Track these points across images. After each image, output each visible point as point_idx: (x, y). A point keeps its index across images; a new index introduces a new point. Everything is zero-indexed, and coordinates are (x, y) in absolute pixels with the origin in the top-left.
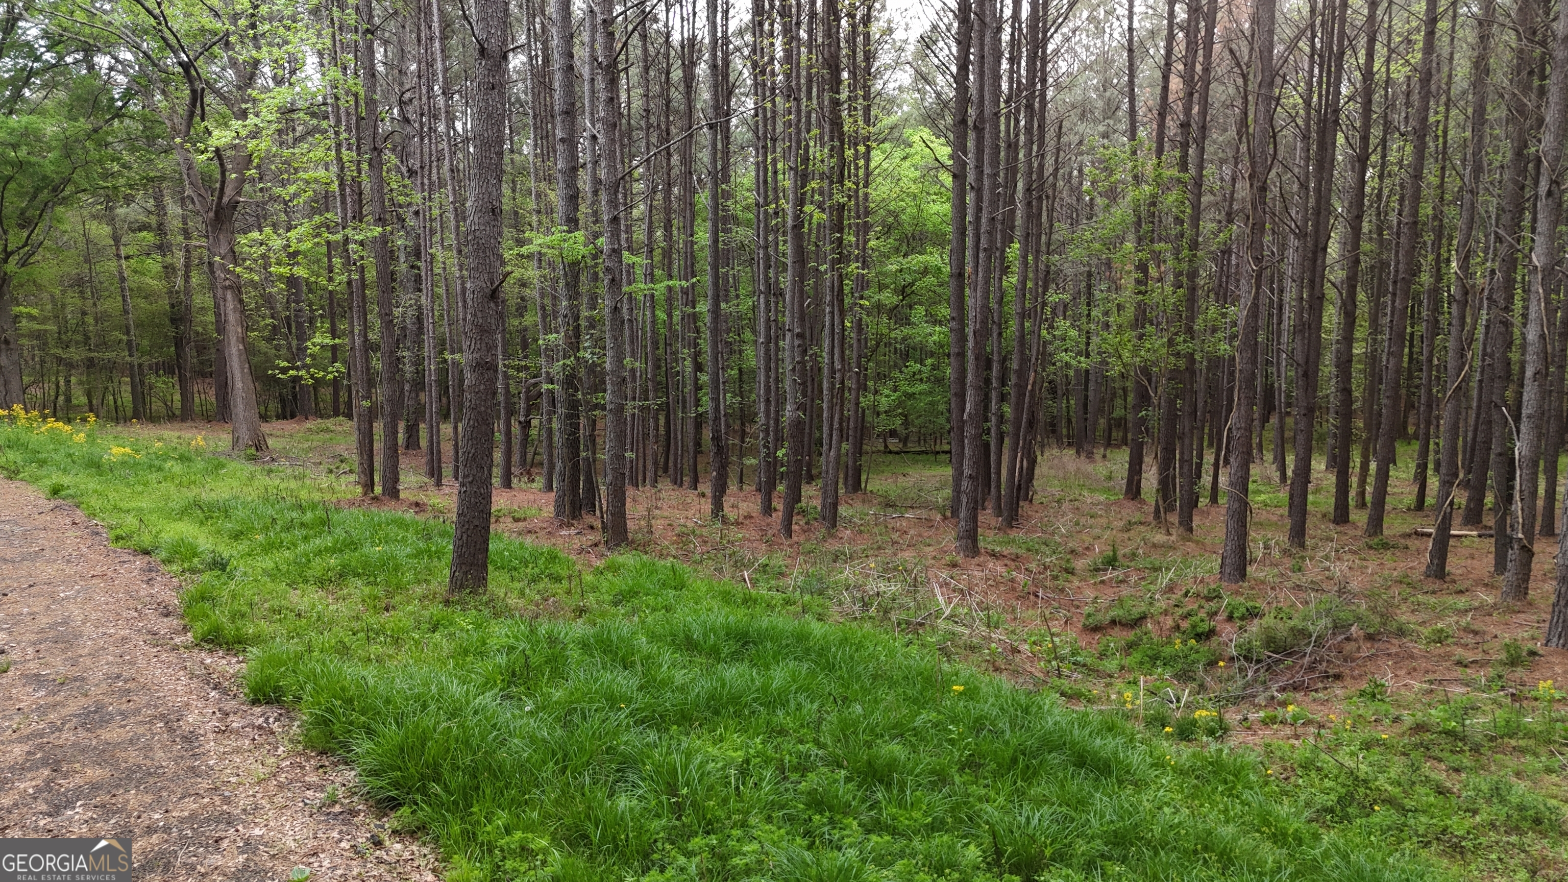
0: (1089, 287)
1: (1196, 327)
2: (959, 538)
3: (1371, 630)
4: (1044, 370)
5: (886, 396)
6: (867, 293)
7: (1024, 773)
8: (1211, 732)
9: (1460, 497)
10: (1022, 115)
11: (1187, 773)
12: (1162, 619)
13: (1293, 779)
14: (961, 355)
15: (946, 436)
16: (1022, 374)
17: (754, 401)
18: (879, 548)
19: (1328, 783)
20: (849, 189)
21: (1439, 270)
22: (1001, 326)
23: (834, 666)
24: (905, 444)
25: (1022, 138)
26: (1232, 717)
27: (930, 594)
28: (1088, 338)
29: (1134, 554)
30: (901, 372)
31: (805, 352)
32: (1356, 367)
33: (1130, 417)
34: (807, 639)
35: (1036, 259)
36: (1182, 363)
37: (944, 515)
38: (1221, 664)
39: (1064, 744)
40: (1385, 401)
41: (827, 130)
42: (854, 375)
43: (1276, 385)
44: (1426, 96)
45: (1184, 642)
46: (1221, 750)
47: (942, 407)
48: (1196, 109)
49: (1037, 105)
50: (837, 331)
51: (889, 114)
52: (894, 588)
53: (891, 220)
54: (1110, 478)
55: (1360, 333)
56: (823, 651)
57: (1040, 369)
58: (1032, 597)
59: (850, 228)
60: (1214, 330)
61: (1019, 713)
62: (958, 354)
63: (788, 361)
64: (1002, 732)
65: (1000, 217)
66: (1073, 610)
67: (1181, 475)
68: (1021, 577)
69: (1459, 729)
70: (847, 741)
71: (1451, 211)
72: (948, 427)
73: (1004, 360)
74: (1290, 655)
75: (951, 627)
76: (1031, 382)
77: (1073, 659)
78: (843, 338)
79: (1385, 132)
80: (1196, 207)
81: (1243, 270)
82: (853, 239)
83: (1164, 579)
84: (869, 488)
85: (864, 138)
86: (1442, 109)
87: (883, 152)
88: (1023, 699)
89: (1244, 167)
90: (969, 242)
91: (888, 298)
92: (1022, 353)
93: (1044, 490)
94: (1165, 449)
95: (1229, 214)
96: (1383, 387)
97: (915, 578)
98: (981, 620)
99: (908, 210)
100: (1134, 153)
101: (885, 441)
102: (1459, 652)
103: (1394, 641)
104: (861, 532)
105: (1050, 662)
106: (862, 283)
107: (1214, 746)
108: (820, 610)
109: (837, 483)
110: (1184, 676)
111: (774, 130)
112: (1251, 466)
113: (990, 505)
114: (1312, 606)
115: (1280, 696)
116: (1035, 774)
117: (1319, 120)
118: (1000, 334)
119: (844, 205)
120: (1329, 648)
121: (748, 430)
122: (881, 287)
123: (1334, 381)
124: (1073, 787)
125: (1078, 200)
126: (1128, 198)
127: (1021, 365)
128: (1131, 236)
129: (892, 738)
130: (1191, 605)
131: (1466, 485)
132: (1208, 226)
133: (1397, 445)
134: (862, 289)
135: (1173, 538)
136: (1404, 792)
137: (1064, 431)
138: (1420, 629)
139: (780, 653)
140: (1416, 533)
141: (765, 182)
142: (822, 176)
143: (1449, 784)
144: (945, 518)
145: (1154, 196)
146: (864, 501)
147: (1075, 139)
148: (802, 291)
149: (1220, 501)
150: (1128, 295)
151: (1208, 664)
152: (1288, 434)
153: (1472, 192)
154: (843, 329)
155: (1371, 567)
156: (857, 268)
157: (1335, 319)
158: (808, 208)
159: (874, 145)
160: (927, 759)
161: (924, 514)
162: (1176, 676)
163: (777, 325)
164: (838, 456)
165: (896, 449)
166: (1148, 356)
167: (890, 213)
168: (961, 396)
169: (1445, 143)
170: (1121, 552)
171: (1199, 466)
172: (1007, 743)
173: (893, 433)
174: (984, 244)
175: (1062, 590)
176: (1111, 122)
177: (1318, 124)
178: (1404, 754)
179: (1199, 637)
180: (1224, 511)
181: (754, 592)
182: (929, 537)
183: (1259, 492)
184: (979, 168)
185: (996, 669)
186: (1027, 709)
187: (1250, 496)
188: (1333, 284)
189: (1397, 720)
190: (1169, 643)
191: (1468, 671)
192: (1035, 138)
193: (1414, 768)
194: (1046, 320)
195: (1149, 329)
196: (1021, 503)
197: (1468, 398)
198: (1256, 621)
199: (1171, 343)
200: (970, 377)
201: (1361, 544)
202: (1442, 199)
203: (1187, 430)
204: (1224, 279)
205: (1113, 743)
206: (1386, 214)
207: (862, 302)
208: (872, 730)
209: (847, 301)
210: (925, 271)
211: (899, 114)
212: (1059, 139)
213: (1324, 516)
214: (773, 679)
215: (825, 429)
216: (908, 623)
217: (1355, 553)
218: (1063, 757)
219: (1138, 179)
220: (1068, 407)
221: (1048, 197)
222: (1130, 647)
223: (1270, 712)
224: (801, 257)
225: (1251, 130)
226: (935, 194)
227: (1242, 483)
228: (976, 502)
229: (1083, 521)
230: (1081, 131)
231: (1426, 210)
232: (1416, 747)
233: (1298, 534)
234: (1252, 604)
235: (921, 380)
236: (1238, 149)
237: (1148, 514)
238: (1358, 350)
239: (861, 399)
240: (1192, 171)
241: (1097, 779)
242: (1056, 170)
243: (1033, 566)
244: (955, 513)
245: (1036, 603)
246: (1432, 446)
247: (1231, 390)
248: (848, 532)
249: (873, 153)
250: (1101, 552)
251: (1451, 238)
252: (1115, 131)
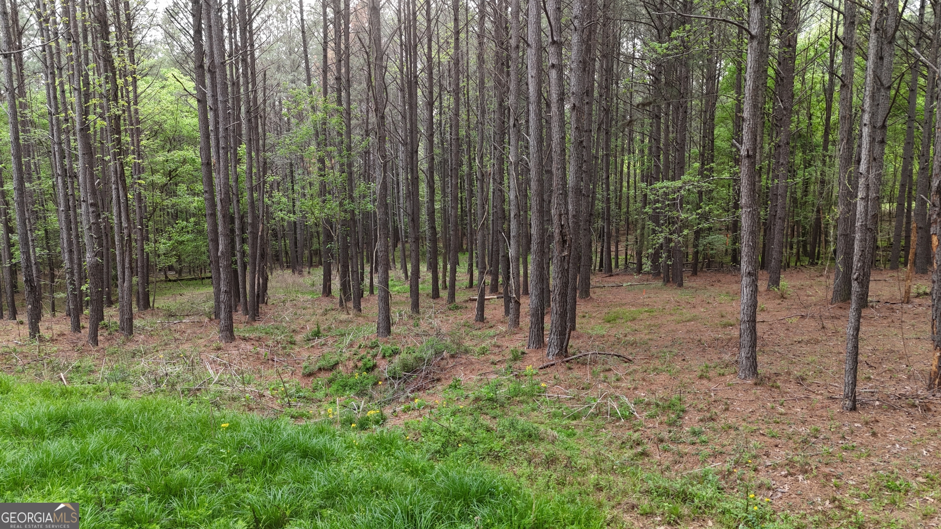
0: (292, 172)
1: (354, 195)
2: (221, 331)
3: (453, 353)
4: (268, 223)
5: (164, 244)
6: (142, 175)
7: (270, 468)
8: (377, 422)
9: (488, 279)
10: (240, 65)
11: (366, 448)
12: (347, 363)
13: (420, 439)
14: (213, 215)
15: (208, 267)
16: (254, 225)
17: (60, 252)
18: (166, 344)
19: (437, 438)
20: (123, 106)
21: (470, 164)
22: (239, 195)
23: (136, 427)
24: (180, 274)
25: (241, 80)
26: (388, 411)
27: (204, 369)
28: (294, 203)
29: (330, 328)
30: (173, 227)
31: (99, 215)
32: (437, 215)
33: (322, 248)
34: (115, 412)
35: (257, 154)
36: (348, 216)
37: (210, 318)
38: (380, 383)
39: (294, 446)
40: (451, 232)
41: (102, 65)
42: (138, 231)
43: (399, 226)
44: (458, 72)
45: (360, 374)
46: (383, 431)
47: (203, 249)
48: (343, 71)
49: (249, 60)
50: (122, 201)
51: (148, 57)
52: (179, 369)
53: (157, 127)
54: (313, 285)
55: (438, 197)
56: (127, 419)
57: (265, 222)
58: (270, 362)
59: (126, 132)
60: (364, 197)
61: (266, 433)
62: (211, 214)
63: (84, 223)
64: (256, 447)
65: (231, 128)
66: (296, 365)
67: (353, 280)
68: (263, 351)
69: (494, 396)
70: (149, 475)
71: (473, 133)
72: (209, 262)
73: (242, 218)
74: (415, 372)
75: (219, 388)
76: (260, 230)
77: (297, 395)
78: (127, 206)
79: (441, 90)
80: (348, 126)
81: (376, 163)
82: (129, 139)
83: (347, 340)
84: (156, 305)
85: (131, 72)
86: (465, 79)
87: (147, 82)
88: (268, 424)
89: (372, 104)
90: (212, 143)
91: (159, 179)
92: (253, 212)
93: (274, 296)
94: (343, 266)
95: (367, 131)
96: (450, 225)
97: (192, 362)
98: (238, 380)
99: (169, 121)
100: (311, 93)
101: (165, 274)
102: (493, 358)
103: (464, 357)
104: (152, 335)
105: (283, 399)
106: (139, 169)
107: (379, 430)
108: (124, 391)
109: (131, 305)
110: (361, 394)
111: (59, 61)
112: (389, 272)
113: (240, 308)
114: (425, 344)
115: (411, 396)
116: (277, 468)
117: (408, 81)
118: (238, 201)
119: (119, 116)
120: (434, 365)
121: (56, 273)
122: (154, 172)
123: (427, 223)
124: (301, 471)
125: (280, 119)
126: (310, 120)
127: (253, 220)
128: (314, 142)
129: (182, 466)
130: (362, 353)
131: (490, 273)
132: (356, 137)
133: (459, 255)
134: (139, 172)
135: (351, 316)
136: (472, 434)
137: (284, 259)
138: (474, 348)
139: (93, 425)
140: (470, 300)
141: (55, 98)
142: (101, 96)
143: (491, 426)
144: (211, 320)
145: (324, 119)
146: (152, 315)
147: (275, 83)
148: (92, 175)
149: (375, 293)
150: (315, 176)
151: (374, 385)
152: (407, 253)
153: (481, 123)
154: (127, 200)
155: (451, 319)
156: (135, 158)
157: (425, 190)
158: (91, 117)
159: (138, 77)
160: (207, 474)
161: (196, 319)
162: (358, 394)
163: (74, 198)
164: (131, 286)
165: (174, 278)
166: (329, 212)
167: (155, 123)
168: (216, 241)
169: (468, 97)
170: (322, 328)
171: (362, 273)
172: (259, 453)
173: (171, 268)
174: (222, 144)
175: (289, 355)
176: (296, 74)
177: (407, 83)
178: (471, 414)
179: (368, 370)
180: (377, 298)
181: (69, 387)
182: (201, 333)
183: (394, 286)
184: (214, 96)
185: (250, 409)
186: (270, 430)
187: (390, 289)
188: (423, 171)
189: (467, 397)
190: (352, 376)
191: (497, 366)
192: (250, 81)
193: (476, 420)
194: (267, 192)
195: (328, 197)
196: (260, 305)
197: (488, 229)
198: (397, 356)
199: (341, 204)
200: (220, 229)
201: (446, 308)
202: (469, 127)
203: (354, 254)
204: (367, 168)
205: (323, 440)
206: (445, 134)
207: (139, 181)
208: (167, 464)
209: (128, 181)
210: (184, 161)
211: (156, 58)
212: (265, 82)
213: (428, 295)
214: (89, 444)
215: (119, 268)
216: (189, 390)
217: (443, 313)
218: (295, 454)
219: (314, 109)
220: (285, 245)
221: (261, 117)
222: (330, 382)
223: (407, 405)
224: (89, 151)
225: (373, 84)
226: (187, 112)
227: (385, 281)
228: (231, 307)
229: (299, 312)
230: (278, 78)
231: (463, 132)
232: (476, 409)
233: (416, 306)
234: (395, 347)
235: (188, 232)
236: (368, 95)
237: (336, 304)
238: (437, 206)
239: (145, 247)
240: (345, 106)
241: (315, 463)
242: (265, 101)
243: (270, 343)
244: (217, 315)
245: (273, 365)
246: (474, 255)
247: (376, 230)
248: (142, 336)
249: (139, 83)
250: (311, 329)
251: (475, 147)
252: (299, 79)
